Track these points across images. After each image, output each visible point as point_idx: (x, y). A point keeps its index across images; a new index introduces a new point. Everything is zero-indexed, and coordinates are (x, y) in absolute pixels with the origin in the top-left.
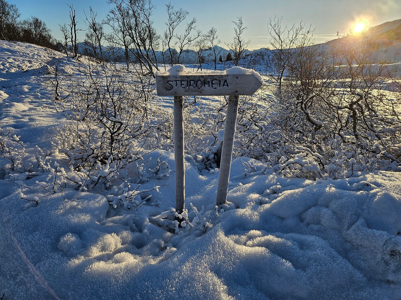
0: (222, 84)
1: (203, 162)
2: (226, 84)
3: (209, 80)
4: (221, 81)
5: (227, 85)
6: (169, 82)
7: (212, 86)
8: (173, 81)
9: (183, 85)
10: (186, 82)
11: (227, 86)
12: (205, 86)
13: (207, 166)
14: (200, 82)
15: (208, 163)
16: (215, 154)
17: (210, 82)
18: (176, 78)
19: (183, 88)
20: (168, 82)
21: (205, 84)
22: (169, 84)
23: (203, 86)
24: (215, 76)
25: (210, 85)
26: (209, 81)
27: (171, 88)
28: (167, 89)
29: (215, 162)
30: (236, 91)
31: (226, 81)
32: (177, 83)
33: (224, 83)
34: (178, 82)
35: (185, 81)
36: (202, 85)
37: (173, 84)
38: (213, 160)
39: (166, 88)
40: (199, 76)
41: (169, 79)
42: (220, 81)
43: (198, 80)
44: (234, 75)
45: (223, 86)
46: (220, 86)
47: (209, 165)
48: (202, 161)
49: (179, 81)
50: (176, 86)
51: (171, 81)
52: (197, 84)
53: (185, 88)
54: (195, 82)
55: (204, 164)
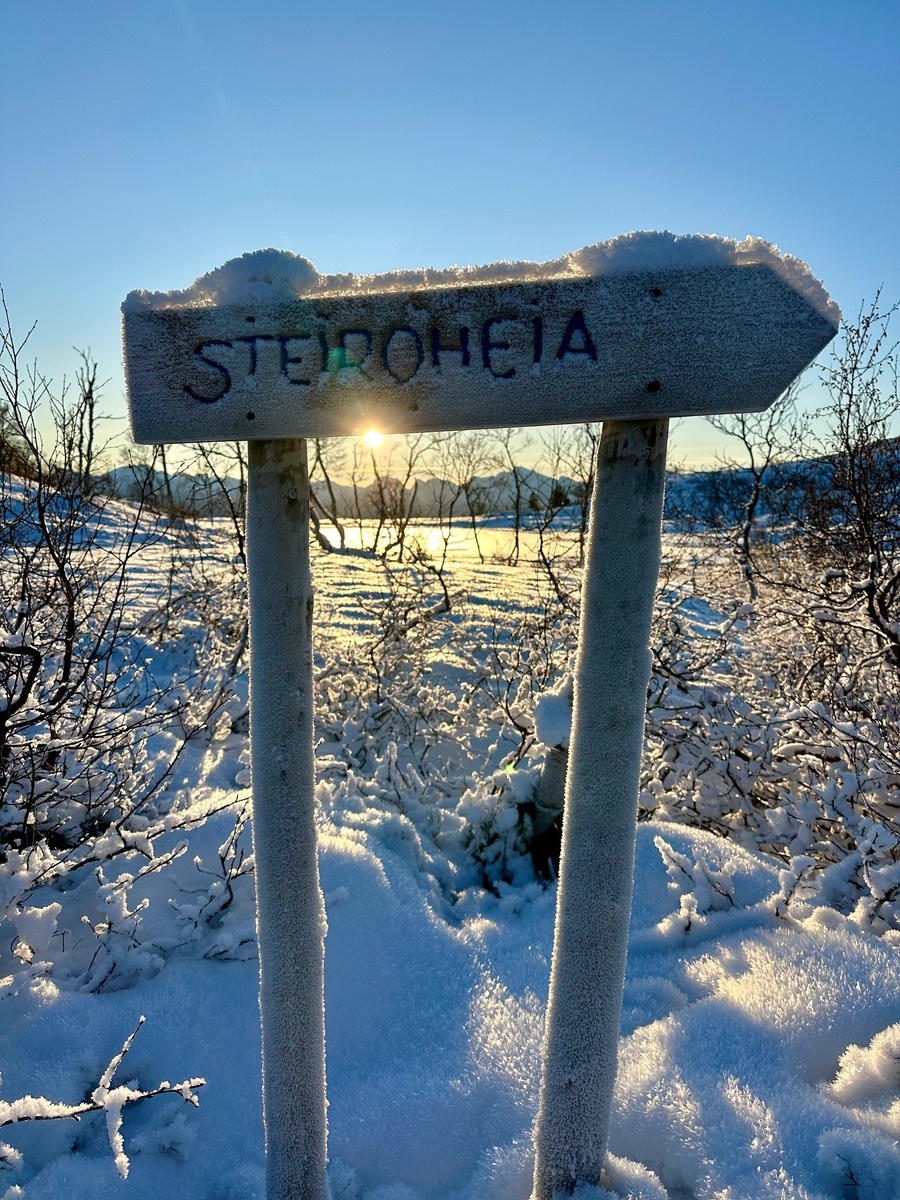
0: (552, 340)
1: (467, 845)
2: (577, 341)
3: (464, 319)
4: (548, 321)
5: (590, 349)
6: (206, 351)
7: (487, 362)
8: (228, 344)
9: (297, 360)
10: (314, 340)
11: (583, 357)
12: (436, 362)
13: (488, 869)
14: (404, 335)
15: (488, 854)
16: (525, 808)
17: (474, 337)
18: (251, 320)
19: (294, 382)
20: (198, 350)
21: (436, 348)
22: (205, 360)
23: (425, 364)
24: (507, 293)
25: (474, 349)
26: (464, 332)
27: (220, 388)
28: (195, 397)
29: (523, 847)
30: (654, 387)
31: (577, 321)
32: (254, 355)
33: (567, 337)
34: (260, 343)
35: (306, 337)
36: (421, 359)
37: (232, 357)
38: (513, 838)
39: (187, 389)
40: (398, 298)
41: (204, 331)
42: (538, 324)
43: (393, 329)
44: (631, 278)
45: (560, 355)
46: (537, 359)
47: (498, 864)
48: (461, 842)
49: (268, 338)
50: (253, 371)
51: (219, 342)
52: (384, 354)
53: (307, 383)
54: (370, 340)
55: (474, 855)
